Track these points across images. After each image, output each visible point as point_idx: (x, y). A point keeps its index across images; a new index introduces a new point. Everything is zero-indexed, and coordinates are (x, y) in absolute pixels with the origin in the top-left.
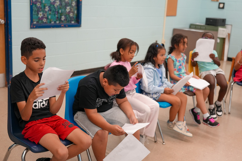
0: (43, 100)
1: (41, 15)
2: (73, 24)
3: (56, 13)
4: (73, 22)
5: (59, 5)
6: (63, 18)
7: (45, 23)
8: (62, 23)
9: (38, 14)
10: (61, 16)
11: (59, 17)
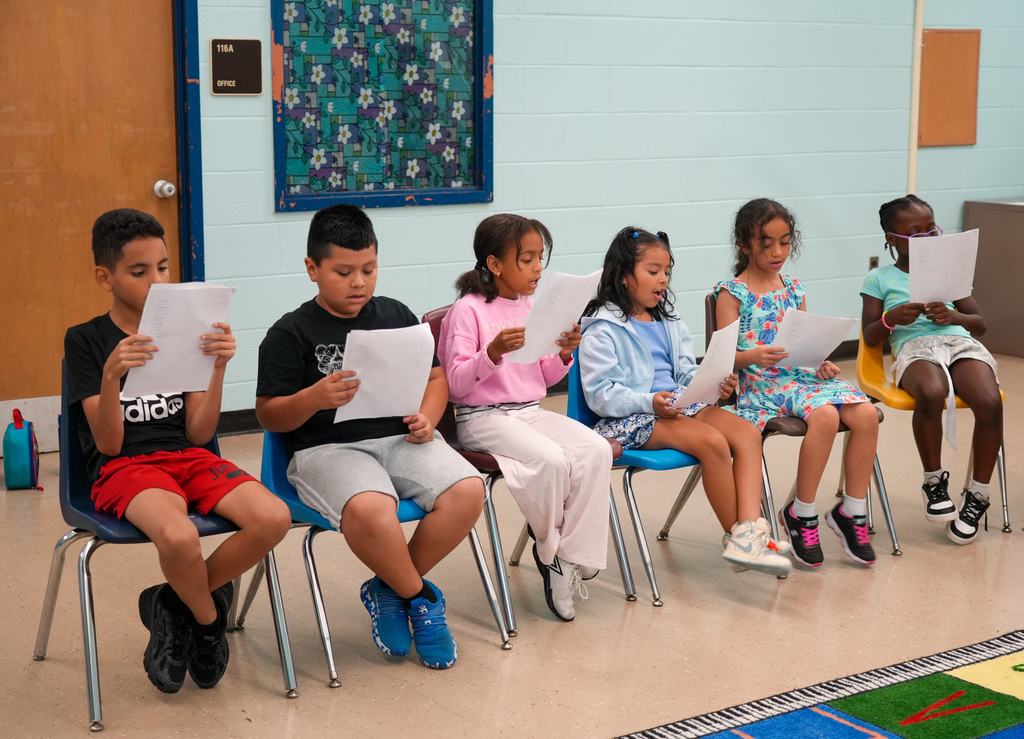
0: (160, 396)
1: (318, 158)
2: (456, 189)
3: (384, 151)
4: (456, 184)
5: (395, 117)
6: (413, 168)
7: (339, 188)
8: (408, 189)
9: (308, 155)
10: (404, 160)
11: (397, 167)
